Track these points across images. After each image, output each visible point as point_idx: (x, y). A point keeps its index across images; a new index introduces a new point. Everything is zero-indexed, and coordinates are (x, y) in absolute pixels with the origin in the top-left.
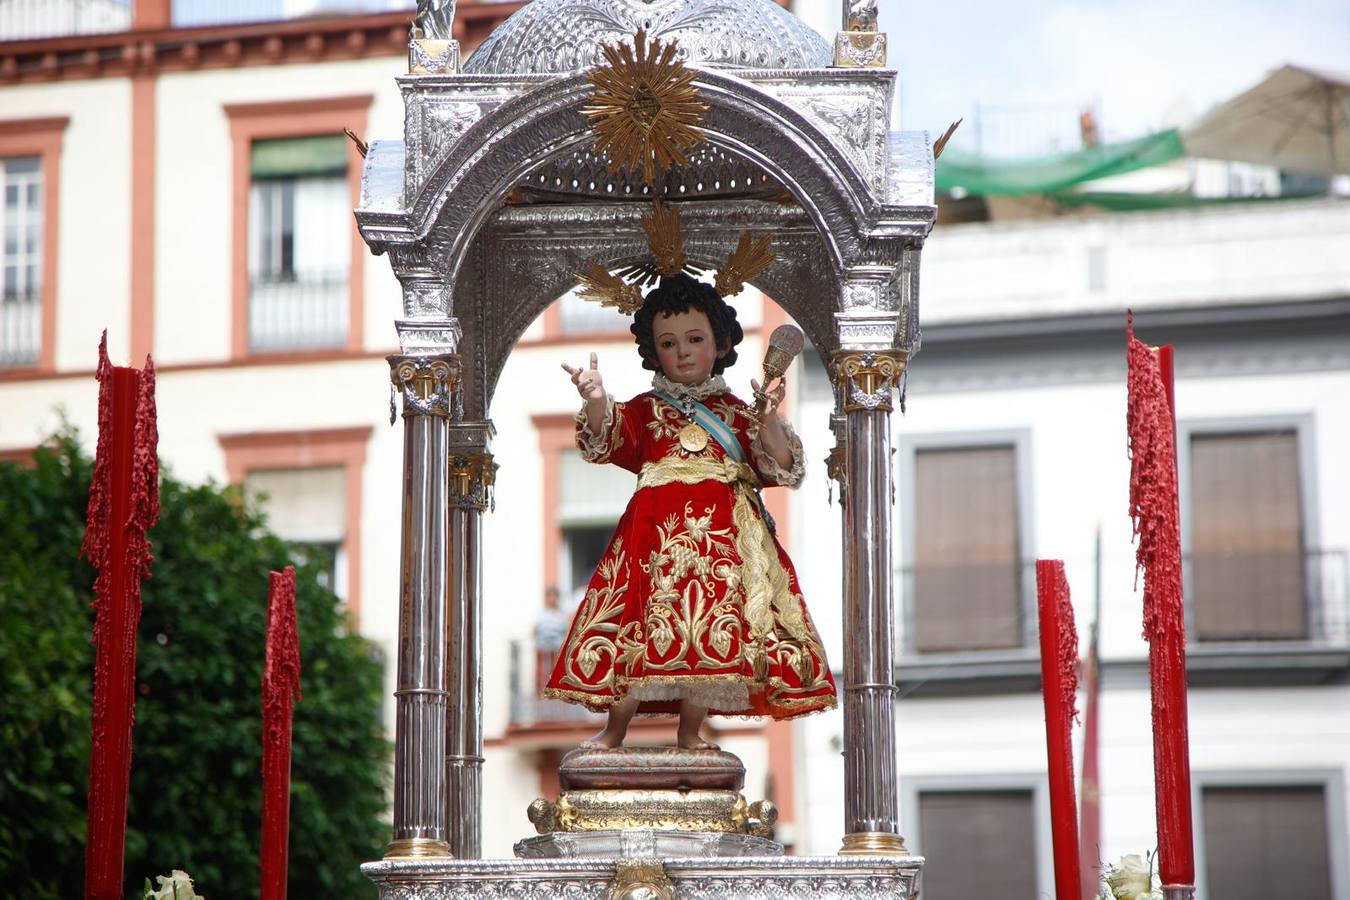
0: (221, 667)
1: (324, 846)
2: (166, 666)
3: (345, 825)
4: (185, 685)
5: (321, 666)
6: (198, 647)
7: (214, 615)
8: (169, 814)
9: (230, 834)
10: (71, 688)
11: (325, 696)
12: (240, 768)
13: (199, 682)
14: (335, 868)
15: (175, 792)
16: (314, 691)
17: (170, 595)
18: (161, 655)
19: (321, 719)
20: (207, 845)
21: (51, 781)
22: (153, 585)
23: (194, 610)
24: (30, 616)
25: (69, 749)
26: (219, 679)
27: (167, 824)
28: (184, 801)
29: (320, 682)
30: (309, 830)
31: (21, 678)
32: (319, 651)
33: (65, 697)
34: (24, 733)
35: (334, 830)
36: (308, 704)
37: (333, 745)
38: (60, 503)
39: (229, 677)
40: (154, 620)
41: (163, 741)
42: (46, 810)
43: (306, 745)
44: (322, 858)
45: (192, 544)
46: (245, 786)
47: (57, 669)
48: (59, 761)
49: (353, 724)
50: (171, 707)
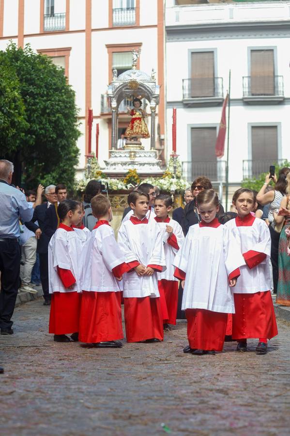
0: (44, 91)
1: (65, 127)
2: (33, 90)
3: (68, 123)
4: (37, 94)
5: (63, 91)
6: (39, 87)
7: (42, 80)
8: (34, 120)
9: (46, 124)
10: (17, 92)
11: (64, 97)
12: (48, 111)
13: (40, 93)
14: (67, 131)
15: (35, 115)
16: (62, 96)
17: (34, 76)
18: (32, 89)
19: (64, 102)
20: (42, 126)
21: (15, 109)
22: (30, 75)
23: (38, 79)
24: (9, 79)
25: (17, 104)
26: (43, 93)
27: (34, 122)
28: (37, 117)
29: (63, 94)
30: (62, 123)
31: (8, 89)
32: (63, 88)
33: (16, 94)
34: (9, 100)
35: (67, 124)
36: (61, 98)
37: (66, 107)
39: (45, 93)
40: (31, 82)
41: (32, 105)
42: (13, 115)
43: (61, 106)
44: (64, 130)
45: (38, 65)
46: (49, 114)
47: (14, 88)
48: (15, 106)
49: (70, 103)
50: (34, 99)
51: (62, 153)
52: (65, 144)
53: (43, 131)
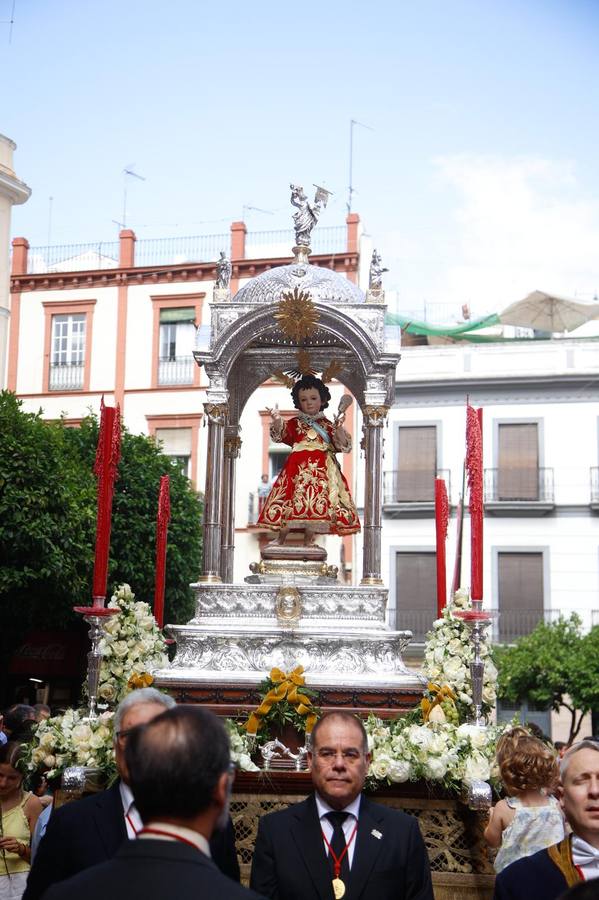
0: (145, 502)
1: (180, 567)
2: (125, 501)
3: (188, 560)
4: (132, 508)
5: (180, 502)
6: (137, 495)
7: (143, 483)
8: (126, 554)
9: (147, 562)
10: (92, 509)
11: (181, 514)
12: (151, 539)
13: (137, 507)
14: (184, 575)
15: (128, 546)
16: (178, 512)
17: (127, 476)
18: (124, 498)
19: (180, 522)
20: (139, 565)
21: (85, 542)
22: (121, 472)
23: (136, 481)
24: (78, 483)
25: (91, 531)
26: (144, 506)
27: (125, 558)
28: (131, 549)
29: (180, 508)
30: (176, 561)
31: (74, 505)
32: (180, 497)
33: (90, 512)
34: (75, 525)
35: (185, 562)
36: (176, 517)
37: (184, 531)
38: (89, 442)
39: (148, 506)
40: (120, 485)
41: (123, 528)
42: (82, 552)
43: (175, 531)
44: (180, 572)
45: (135, 457)
46: (153, 545)
47: (87, 502)
48: (87, 535)
49: (192, 524)
50: (127, 516)
51: (174, 613)
52: (181, 598)
53: (141, 575)
